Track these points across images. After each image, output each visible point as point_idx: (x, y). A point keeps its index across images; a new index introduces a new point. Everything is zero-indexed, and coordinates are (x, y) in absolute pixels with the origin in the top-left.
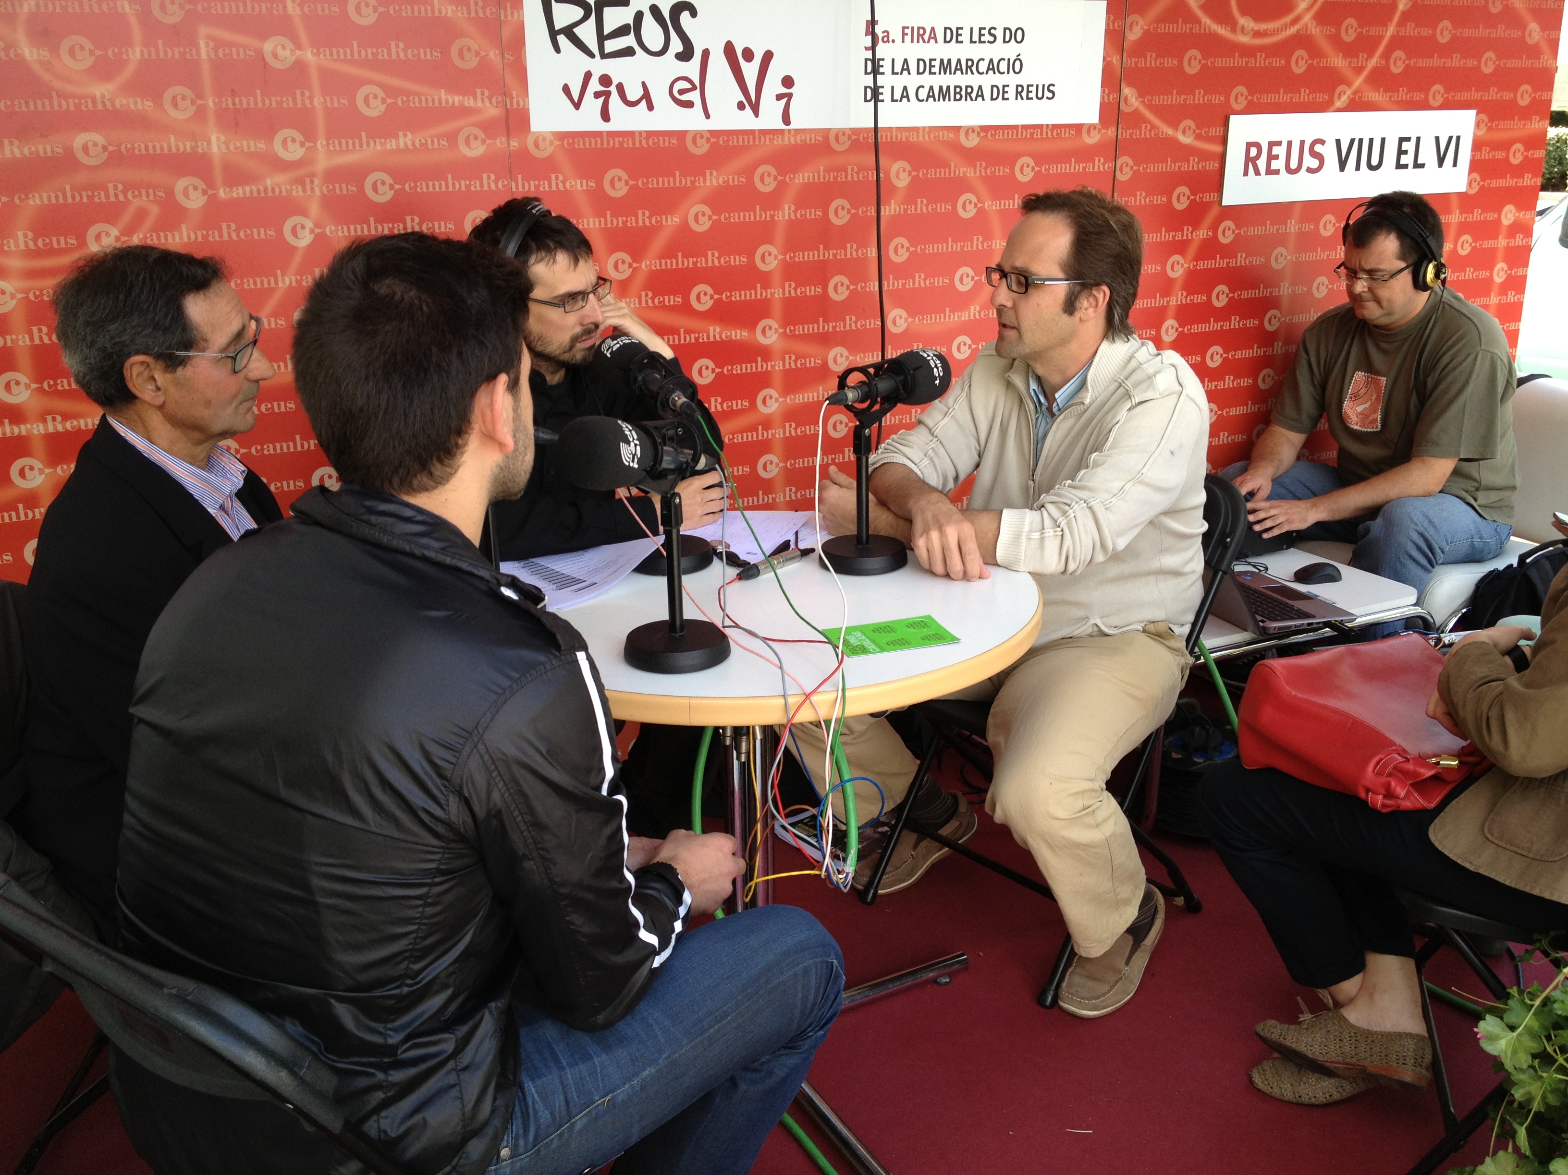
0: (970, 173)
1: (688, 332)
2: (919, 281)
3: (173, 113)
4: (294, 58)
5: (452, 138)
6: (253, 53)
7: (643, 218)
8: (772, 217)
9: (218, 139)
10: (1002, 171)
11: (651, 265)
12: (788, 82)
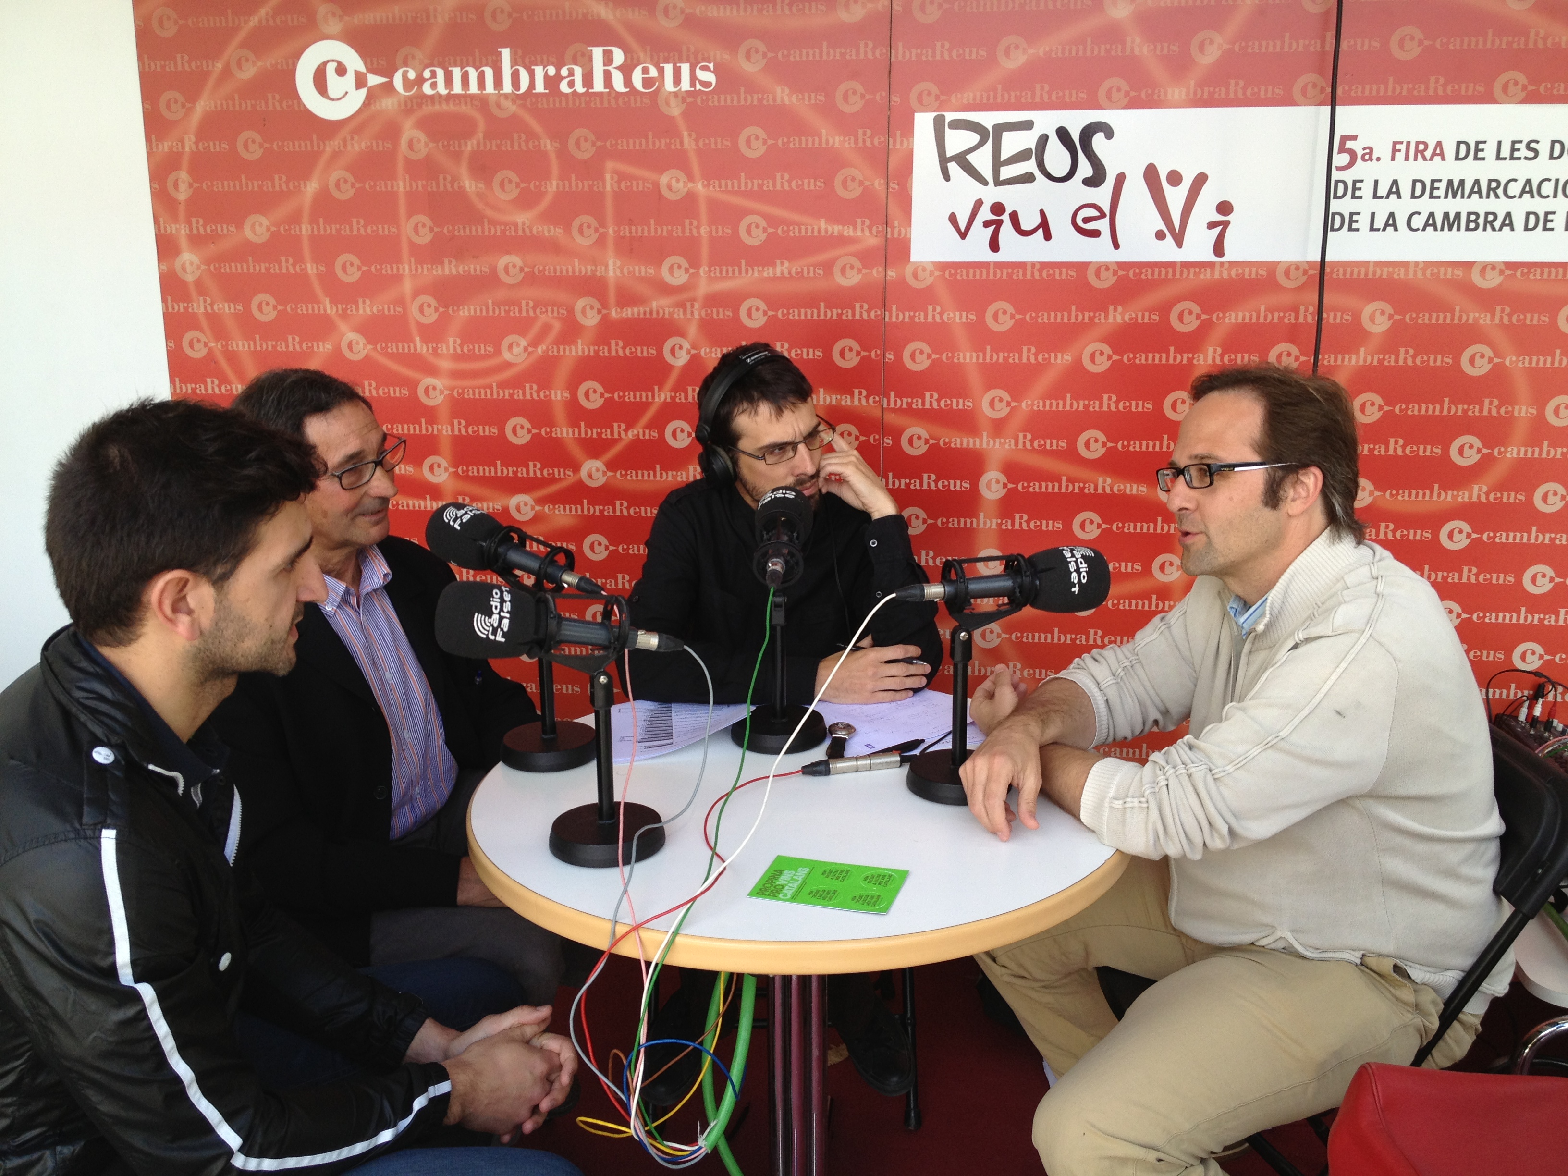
0: (1485, 319)
1: (1070, 480)
2: (1395, 447)
3: (579, 239)
4: (686, 189)
5: (828, 267)
6: (650, 186)
7: (1028, 354)
8: (1190, 360)
9: (615, 264)
10: (1533, 319)
11: (1033, 404)
12: (1225, 208)
